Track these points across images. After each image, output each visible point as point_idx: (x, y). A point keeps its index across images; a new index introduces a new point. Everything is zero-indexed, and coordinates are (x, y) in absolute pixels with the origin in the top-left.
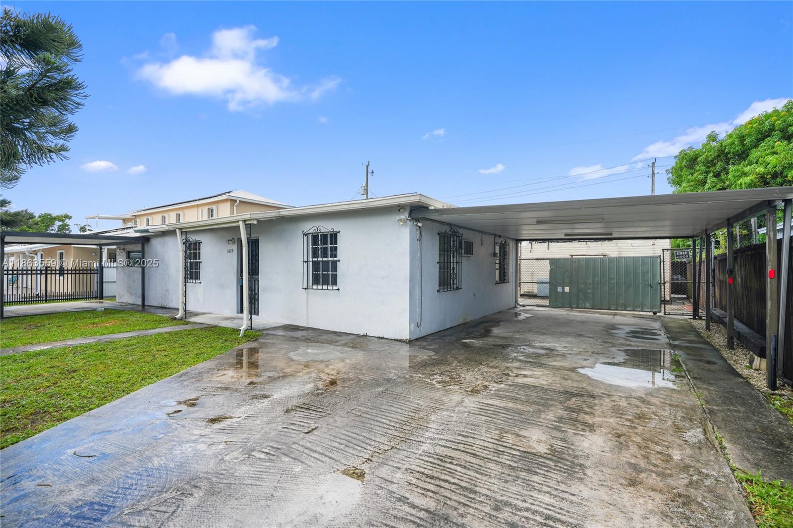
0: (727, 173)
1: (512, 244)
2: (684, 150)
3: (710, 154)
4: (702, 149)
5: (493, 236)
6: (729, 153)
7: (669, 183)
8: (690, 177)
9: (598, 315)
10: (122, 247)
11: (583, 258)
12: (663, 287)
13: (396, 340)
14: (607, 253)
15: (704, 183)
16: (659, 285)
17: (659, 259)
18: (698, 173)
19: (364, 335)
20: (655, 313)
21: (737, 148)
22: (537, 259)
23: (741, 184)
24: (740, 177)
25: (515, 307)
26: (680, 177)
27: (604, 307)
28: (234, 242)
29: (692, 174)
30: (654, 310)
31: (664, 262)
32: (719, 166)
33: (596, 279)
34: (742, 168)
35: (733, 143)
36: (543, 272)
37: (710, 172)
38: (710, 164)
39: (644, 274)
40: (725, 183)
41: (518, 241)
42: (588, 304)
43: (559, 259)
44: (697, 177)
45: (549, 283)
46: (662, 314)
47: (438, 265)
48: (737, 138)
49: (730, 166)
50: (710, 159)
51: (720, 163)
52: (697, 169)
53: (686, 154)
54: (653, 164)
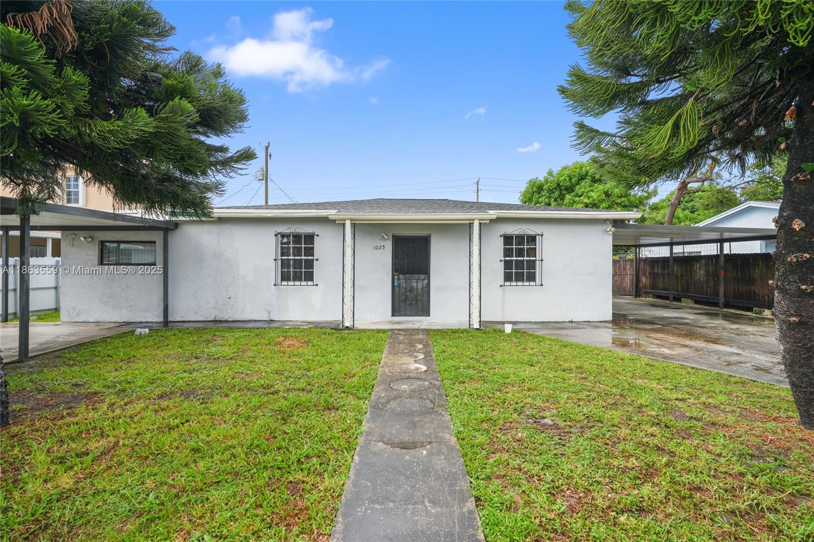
19: (569, 322)
28: (386, 238)
38: (551, 191)
50: (551, 188)
54: (478, 182)
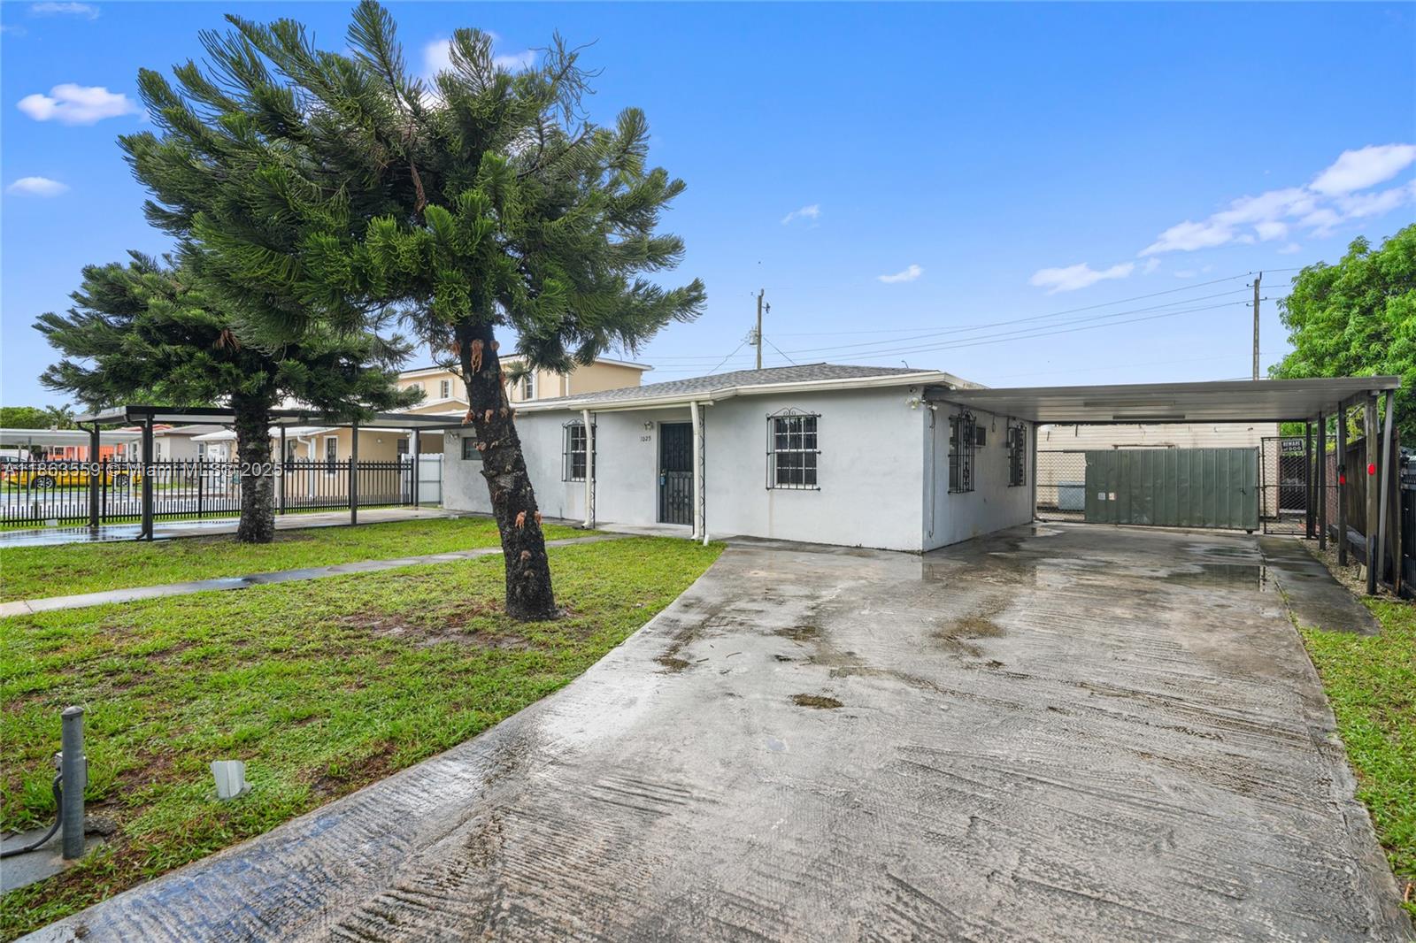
0: (1384, 309)
1: (1029, 428)
2: (1308, 268)
3: (1354, 275)
4: (1342, 267)
5: (1006, 419)
6: (1388, 274)
7: (1283, 322)
8: (1319, 314)
9: (1162, 533)
10: (454, 431)
11: (1138, 451)
12: (1262, 492)
13: (904, 552)
14: (1174, 442)
15: (1343, 324)
16: (1256, 491)
17: (1256, 452)
18: (1332, 307)
19: (857, 547)
20: (1250, 532)
21: (1402, 267)
22: (1065, 452)
23: (1407, 327)
24: (1406, 315)
25: (1032, 522)
26: (1301, 312)
27: (1170, 523)
28: (652, 427)
29: (1323, 309)
30: (1248, 528)
31: (1263, 456)
32: (1370, 296)
33: (1159, 481)
34: (1410, 300)
35: (1394, 258)
36: (1076, 471)
37: (1354, 305)
38: (1353, 292)
39: (1233, 474)
40: (1380, 325)
41: (1037, 424)
42: (1145, 519)
43: (1101, 452)
44: (1330, 314)
45: (1085, 486)
46: (1261, 532)
47: (948, 459)
48: (1402, 249)
49: (1389, 298)
50: (1354, 284)
51: (1371, 292)
52: (1332, 300)
53: (1312, 275)
54: (1257, 282)
